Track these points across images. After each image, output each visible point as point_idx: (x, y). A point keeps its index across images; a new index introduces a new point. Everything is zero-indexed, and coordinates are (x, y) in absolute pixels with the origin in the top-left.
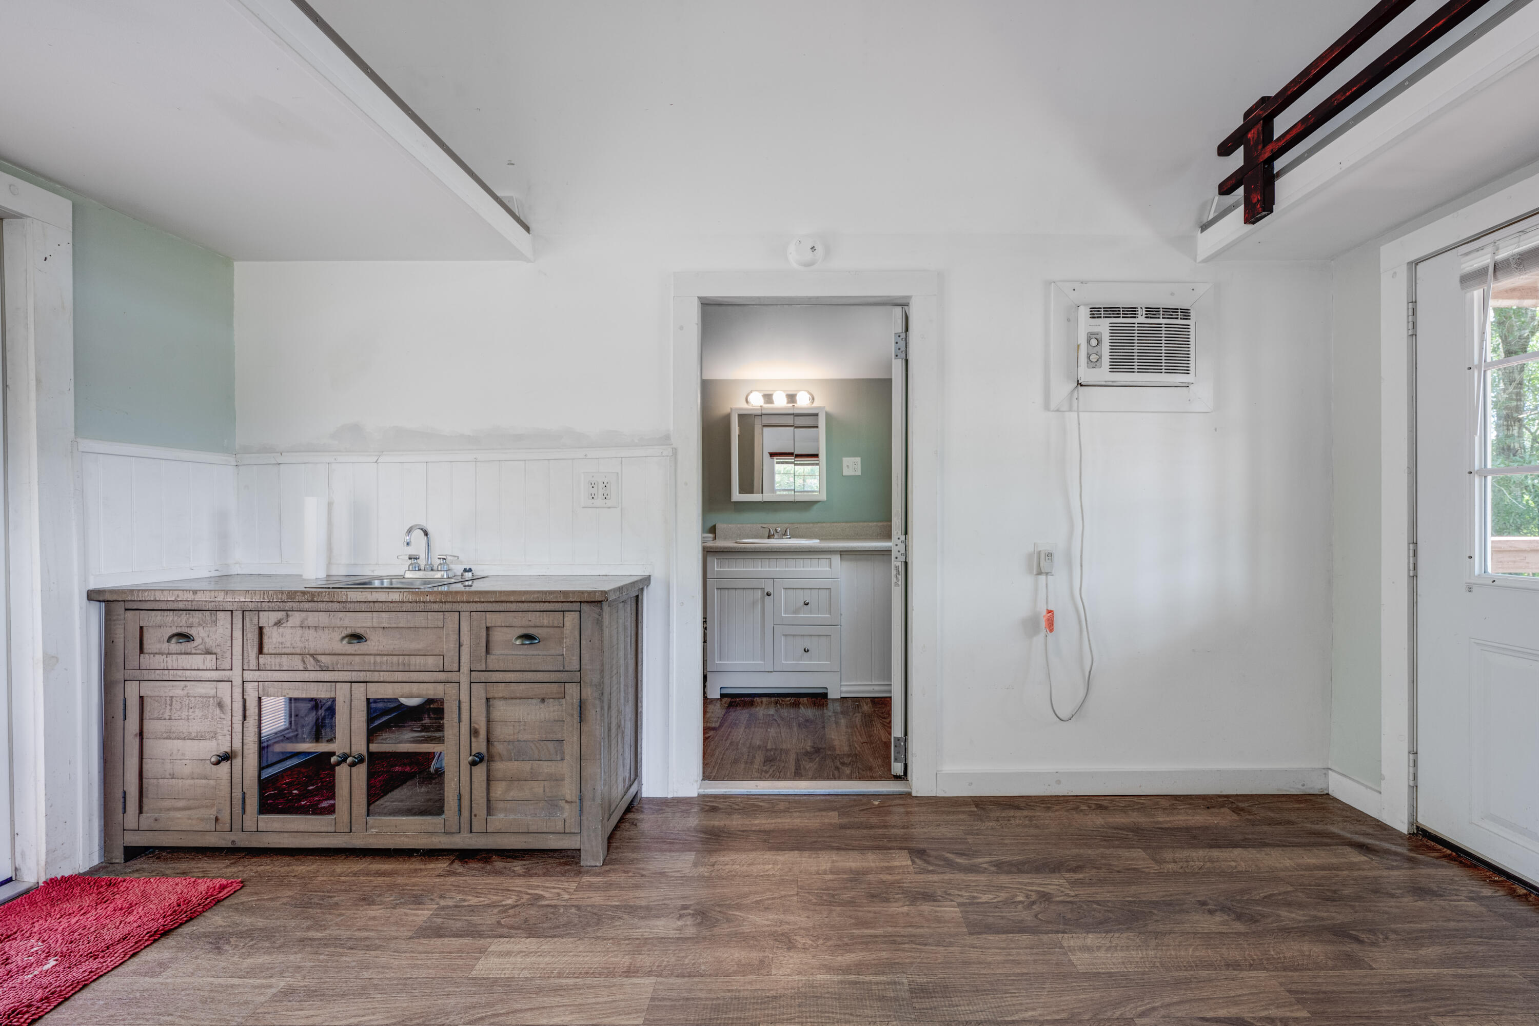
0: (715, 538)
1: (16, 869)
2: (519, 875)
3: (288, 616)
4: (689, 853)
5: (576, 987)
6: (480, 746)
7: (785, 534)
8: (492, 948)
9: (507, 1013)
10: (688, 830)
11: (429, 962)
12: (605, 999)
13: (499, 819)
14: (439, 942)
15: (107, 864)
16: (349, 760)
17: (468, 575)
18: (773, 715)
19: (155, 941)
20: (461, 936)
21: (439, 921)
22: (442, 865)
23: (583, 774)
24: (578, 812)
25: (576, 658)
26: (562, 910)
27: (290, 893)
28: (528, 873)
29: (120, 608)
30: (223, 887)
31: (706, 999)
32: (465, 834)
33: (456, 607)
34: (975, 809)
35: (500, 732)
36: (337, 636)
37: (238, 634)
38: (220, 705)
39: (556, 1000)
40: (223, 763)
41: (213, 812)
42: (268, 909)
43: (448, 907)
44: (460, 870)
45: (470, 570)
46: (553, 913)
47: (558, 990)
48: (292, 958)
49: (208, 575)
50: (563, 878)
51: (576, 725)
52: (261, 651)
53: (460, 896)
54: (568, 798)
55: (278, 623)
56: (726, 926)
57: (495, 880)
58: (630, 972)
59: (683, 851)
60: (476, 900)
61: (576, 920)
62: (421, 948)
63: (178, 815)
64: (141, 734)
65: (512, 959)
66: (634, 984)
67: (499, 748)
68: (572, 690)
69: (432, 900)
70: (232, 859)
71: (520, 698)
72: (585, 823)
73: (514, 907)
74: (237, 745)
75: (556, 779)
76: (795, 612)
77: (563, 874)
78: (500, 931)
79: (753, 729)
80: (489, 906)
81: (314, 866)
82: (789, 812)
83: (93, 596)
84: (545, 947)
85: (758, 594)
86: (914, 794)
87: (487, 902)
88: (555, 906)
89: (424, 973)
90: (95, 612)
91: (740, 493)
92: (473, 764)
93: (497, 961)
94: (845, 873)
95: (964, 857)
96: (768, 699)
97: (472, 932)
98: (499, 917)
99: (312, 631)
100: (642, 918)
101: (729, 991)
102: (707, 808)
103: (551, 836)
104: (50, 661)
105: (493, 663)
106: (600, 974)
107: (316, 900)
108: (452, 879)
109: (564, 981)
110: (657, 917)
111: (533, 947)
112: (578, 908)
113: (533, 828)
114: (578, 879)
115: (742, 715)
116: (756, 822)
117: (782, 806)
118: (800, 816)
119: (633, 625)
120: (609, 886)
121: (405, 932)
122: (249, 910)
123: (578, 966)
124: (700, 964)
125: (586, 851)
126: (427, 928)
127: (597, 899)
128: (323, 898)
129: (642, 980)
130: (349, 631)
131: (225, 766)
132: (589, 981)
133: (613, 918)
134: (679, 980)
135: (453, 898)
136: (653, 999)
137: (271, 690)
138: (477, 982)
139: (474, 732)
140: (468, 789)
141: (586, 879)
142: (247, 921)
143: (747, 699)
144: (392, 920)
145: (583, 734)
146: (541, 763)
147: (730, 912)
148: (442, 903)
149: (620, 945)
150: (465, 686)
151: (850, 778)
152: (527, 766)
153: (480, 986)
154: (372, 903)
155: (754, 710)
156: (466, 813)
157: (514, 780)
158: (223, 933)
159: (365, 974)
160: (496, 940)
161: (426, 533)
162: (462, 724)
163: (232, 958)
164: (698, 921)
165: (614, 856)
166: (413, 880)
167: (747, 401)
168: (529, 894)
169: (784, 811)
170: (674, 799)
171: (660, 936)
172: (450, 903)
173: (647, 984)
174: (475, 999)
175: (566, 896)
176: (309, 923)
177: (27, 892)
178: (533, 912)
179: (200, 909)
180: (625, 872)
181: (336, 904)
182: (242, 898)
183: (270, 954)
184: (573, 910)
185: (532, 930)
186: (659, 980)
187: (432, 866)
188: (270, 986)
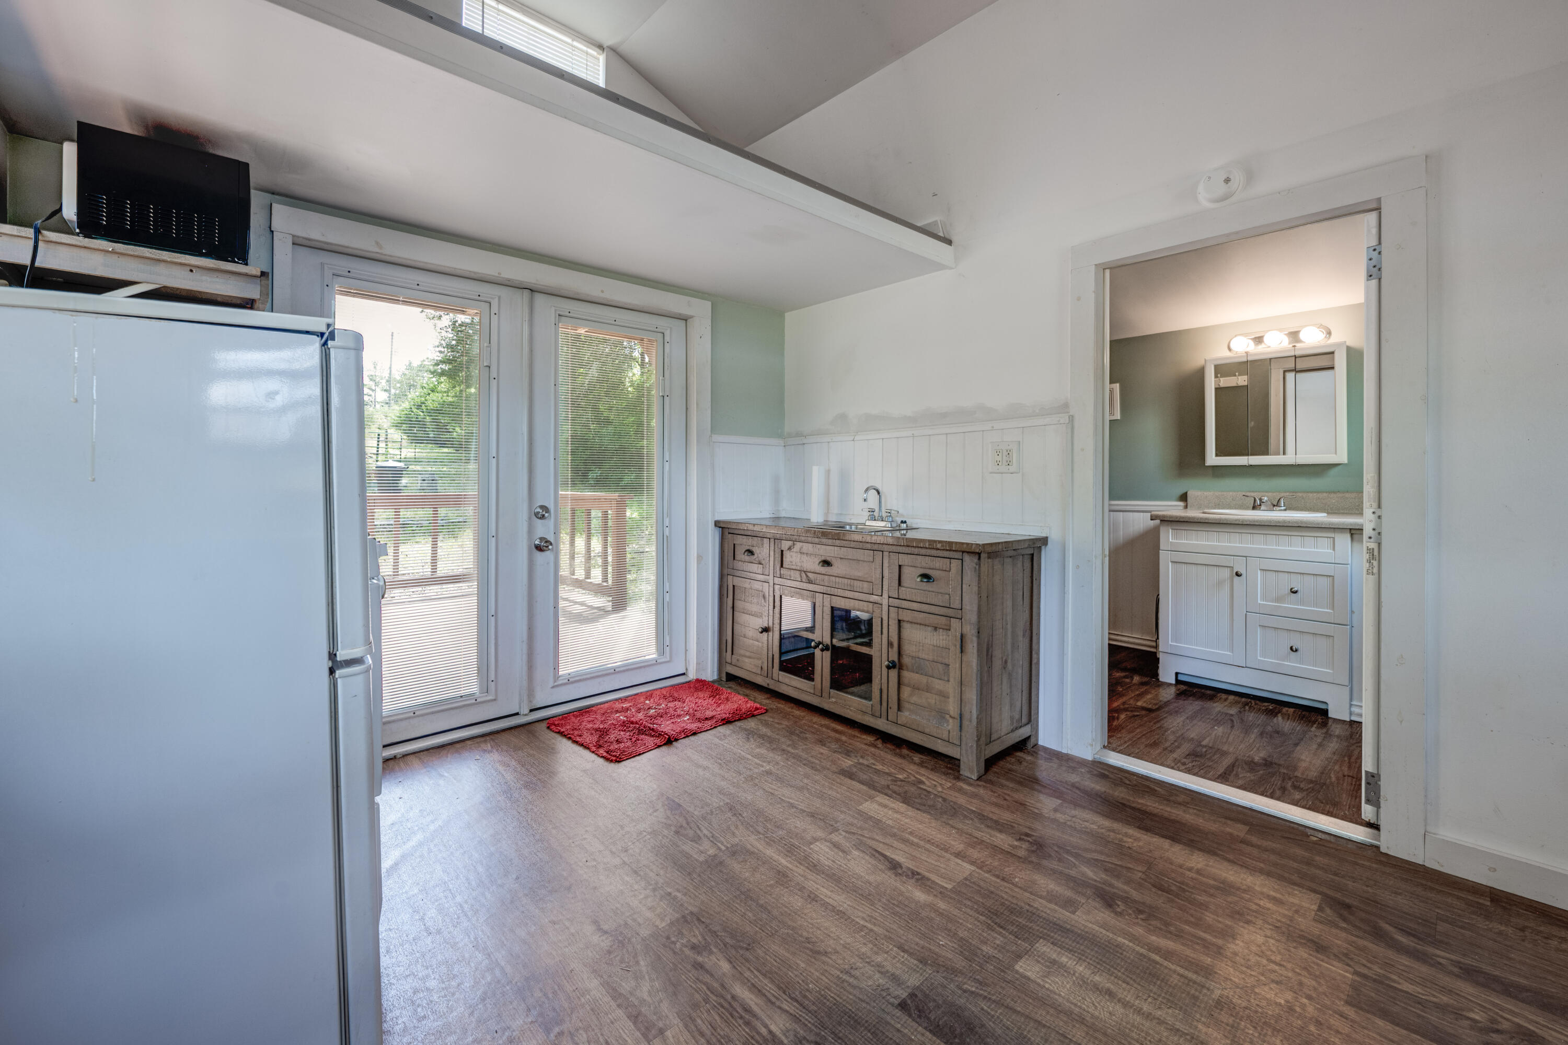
0: (1186, 507)
1: (687, 669)
2: (915, 763)
3: (794, 544)
4: (1055, 800)
5: (918, 846)
6: (894, 657)
7: (1278, 505)
8: (877, 799)
9: (869, 838)
10: (1066, 782)
11: (839, 790)
12: (933, 862)
13: (905, 716)
14: (849, 781)
15: (719, 680)
16: (821, 646)
17: (904, 526)
18: (1232, 715)
19: (723, 724)
20: (863, 784)
21: (855, 770)
22: (870, 739)
23: (964, 697)
24: (959, 728)
25: (958, 598)
26: (932, 796)
27: (787, 724)
28: (921, 764)
29: (726, 532)
30: (757, 709)
31: (1007, 900)
32: (883, 720)
33: (880, 547)
34: (1489, 903)
35: (908, 649)
36: (817, 560)
37: (772, 553)
38: (764, 597)
39: (902, 846)
40: (764, 633)
41: (759, 663)
42: (775, 728)
43: (862, 764)
44: (880, 745)
45: (905, 522)
46: (925, 796)
47: (905, 841)
48: (776, 757)
49: (768, 516)
50: (943, 777)
51: (959, 654)
52: (782, 566)
53: (873, 761)
54: (952, 713)
55: (789, 549)
56: (1055, 863)
57: (898, 760)
58: (958, 855)
59: (1051, 796)
60: (881, 767)
61: (939, 806)
62: (838, 780)
63: (747, 660)
64: (733, 607)
65: (886, 810)
66: (958, 864)
67: (906, 660)
68: (955, 624)
69: (856, 756)
70: (768, 696)
71: (920, 624)
72: (964, 739)
73: (902, 781)
74: (771, 624)
75: (944, 695)
76: (1278, 600)
77: (946, 774)
78: (887, 791)
79: (1195, 722)
80: (887, 774)
81: (802, 714)
82: (1185, 806)
83: (717, 524)
84: (910, 813)
85: (1226, 573)
86: (1383, 850)
87: (887, 771)
88: (929, 792)
89: (834, 794)
90: (717, 533)
91: (1217, 455)
92: (888, 667)
93: (877, 807)
94: (1215, 880)
95: (1412, 939)
96: (1237, 698)
97: (871, 785)
98: (889, 783)
99: (805, 556)
100: (988, 826)
101: (1029, 905)
102: (1095, 772)
103: (939, 741)
104: (700, 558)
105: (904, 592)
106: (937, 846)
107: (797, 732)
108: (873, 749)
109: (911, 838)
110: (1001, 831)
111: (902, 810)
112: (944, 800)
113: (927, 731)
114: (954, 782)
115: (1193, 706)
116: (1140, 801)
117: (1181, 798)
118: (1195, 814)
119: (1027, 580)
120: (974, 796)
121: (834, 768)
122: (766, 724)
123: (925, 834)
124: (1016, 877)
125: (964, 762)
126: (846, 771)
127: (962, 800)
128: (801, 733)
129: (965, 864)
130: (823, 558)
131: (765, 634)
132: (928, 846)
133: (965, 817)
134: (994, 879)
135: (867, 760)
136: (966, 879)
137: (786, 592)
138: (861, 813)
139: (890, 644)
140: (886, 685)
141: (961, 784)
142: (764, 730)
143: (1209, 692)
144: (830, 758)
145: (963, 663)
146: (934, 679)
147: (1066, 856)
148: (861, 761)
149: (961, 835)
150: (885, 608)
151: (1295, 803)
152: (924, 680)
153: (861, 816)
154: (824, 745)
155: (1209, 704)
156: (884, 704)
157: (916, 688)
158: (753, 731)
159: (805, 781)
160: (882, 795)
161: (879, 493)
162: (883, 636)
163: (752, 744)
164: (1033, 849)
165: (990, 776)
166: (851, 741)
167: (1230, 349)
168: (914, 777)
169: (1180, 804)
170: (1067, 755)
171: (995, 844)
172: (865, 762)
173: (968, 868)
174: (855, 821)
175: (940, 789)
176: (790, 743)
177: (689, 682)
178: (913, 789)
179: (744, 716)
180: (992, 791)
181: (806, 738)
182: (765, 717)
183: (768, 751)
184: (940, 800)
185: (906, 799)
186: (977, 870)
187: (864, 737)
188: (763, 766)
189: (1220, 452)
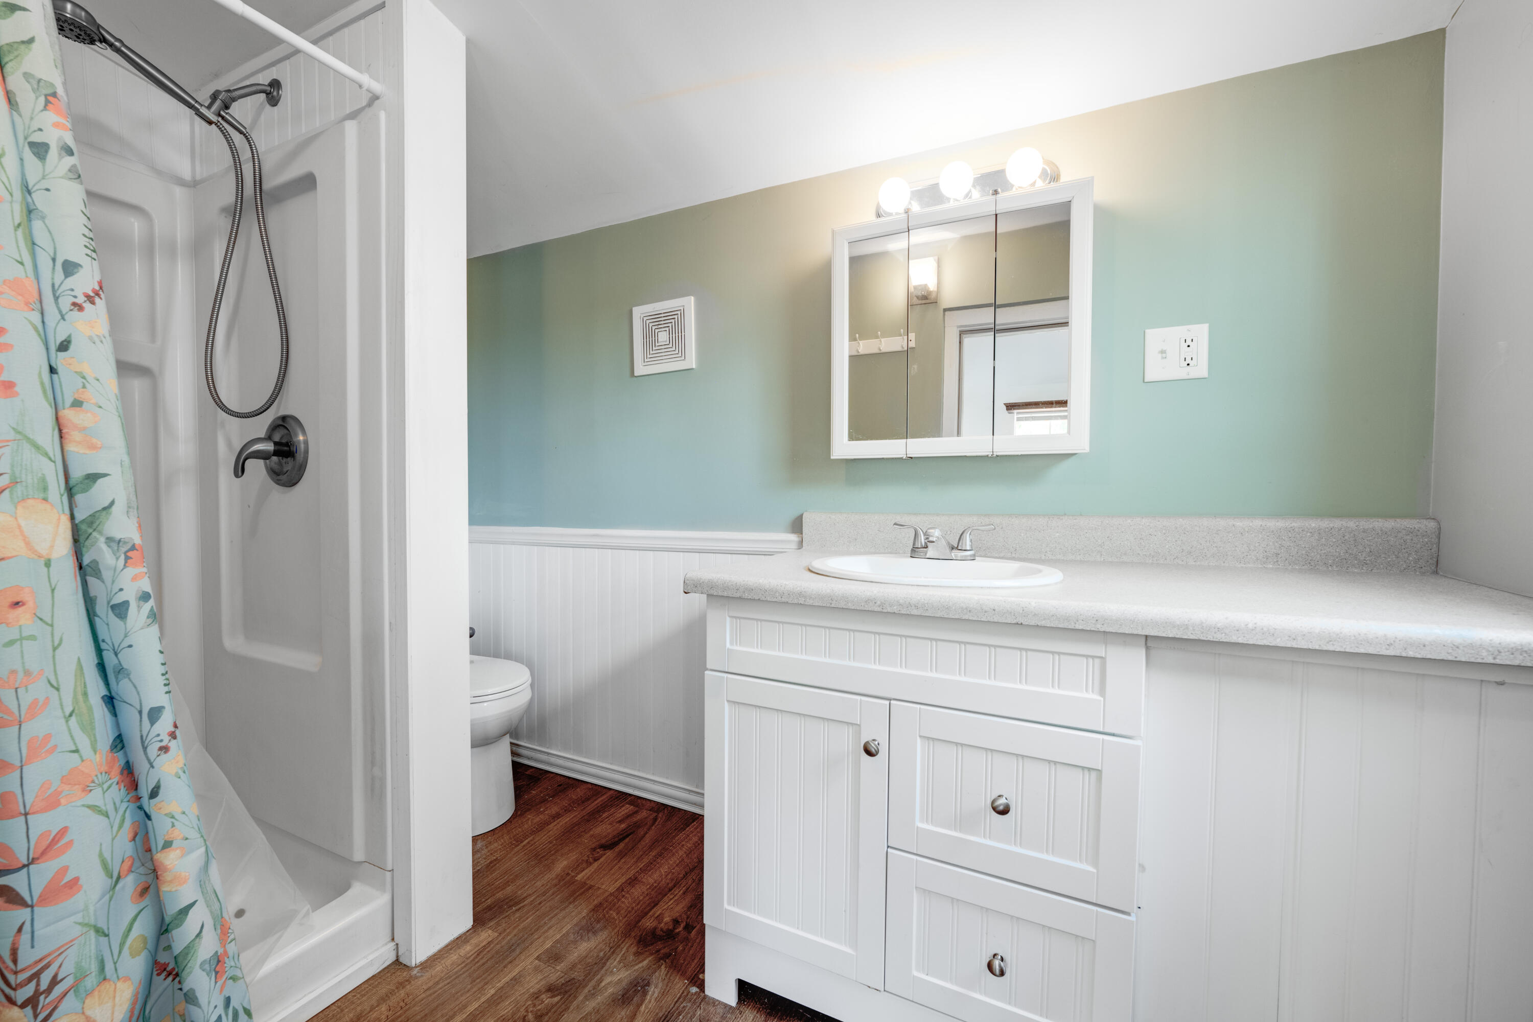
7: (959, 547)
76: (960, 824)
85: (847, 744)
91: (852, 438)
189: (857, 432)
